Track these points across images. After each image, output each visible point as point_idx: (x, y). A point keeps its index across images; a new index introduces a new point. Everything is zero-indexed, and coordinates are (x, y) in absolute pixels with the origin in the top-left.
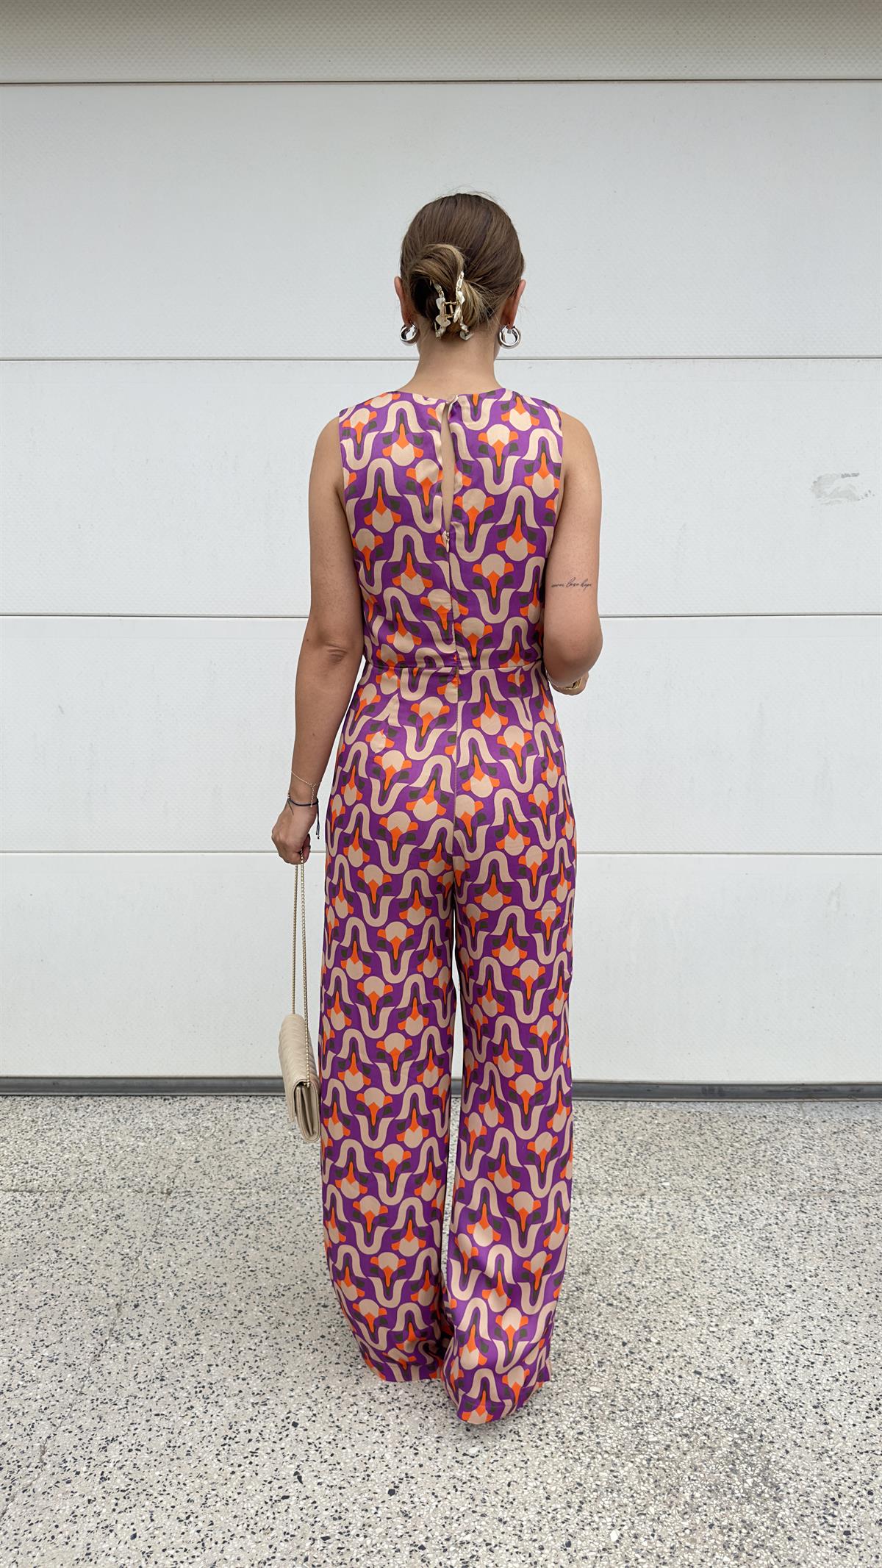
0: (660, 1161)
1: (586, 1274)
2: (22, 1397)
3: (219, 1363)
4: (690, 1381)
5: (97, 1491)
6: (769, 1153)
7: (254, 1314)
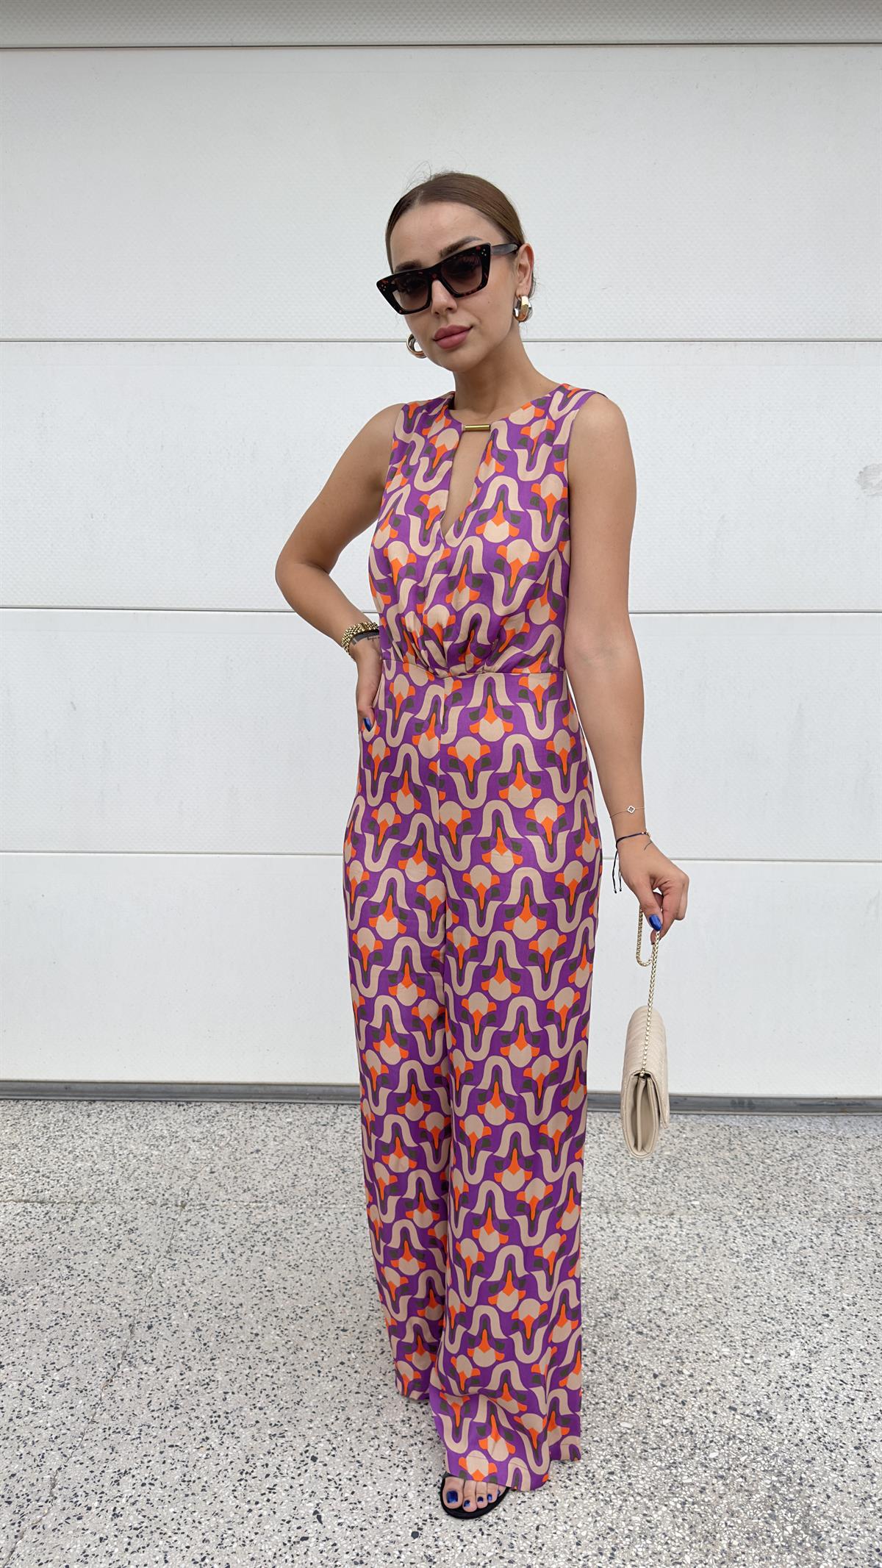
0: (689, 1178)
1: (614, 1299)
2: (32, 1425)
3: (235, 1391)
4: (725, 1418)
5: (109, 1529)
6: (802, 1170)
7: (271, 1338)
